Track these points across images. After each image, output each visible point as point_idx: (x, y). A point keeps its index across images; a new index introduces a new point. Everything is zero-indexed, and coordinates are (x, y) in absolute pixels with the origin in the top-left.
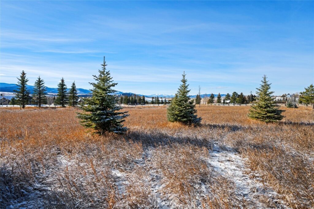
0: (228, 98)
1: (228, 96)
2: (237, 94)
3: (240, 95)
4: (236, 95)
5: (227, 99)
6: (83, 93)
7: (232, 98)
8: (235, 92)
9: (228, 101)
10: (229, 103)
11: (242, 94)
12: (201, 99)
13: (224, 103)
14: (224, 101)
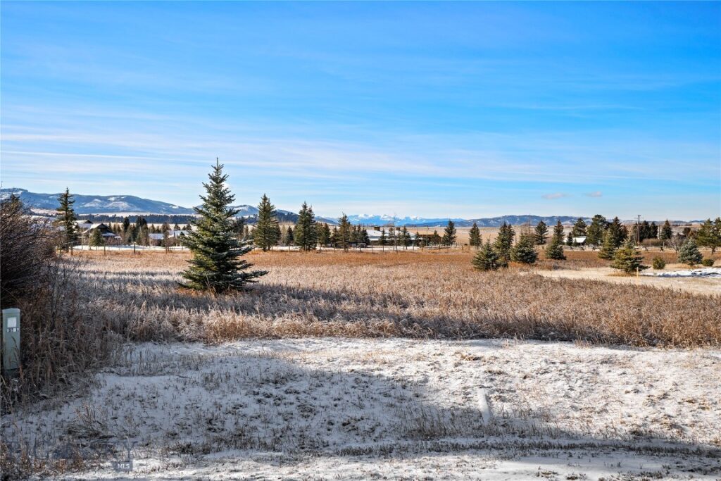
0: (581, 231)
1: (580, 226)
2: (604, 221)
3: (611, 224)
4: (600, 224)
5: (578, 233)
6: (139, 209)
7: (591, 230)
8: (599, 216)
9: (580, 240)
10: (583, 244)
11: (616, 220)
12: (513, 235)
13: (570, 243)
14: (570, 238)
